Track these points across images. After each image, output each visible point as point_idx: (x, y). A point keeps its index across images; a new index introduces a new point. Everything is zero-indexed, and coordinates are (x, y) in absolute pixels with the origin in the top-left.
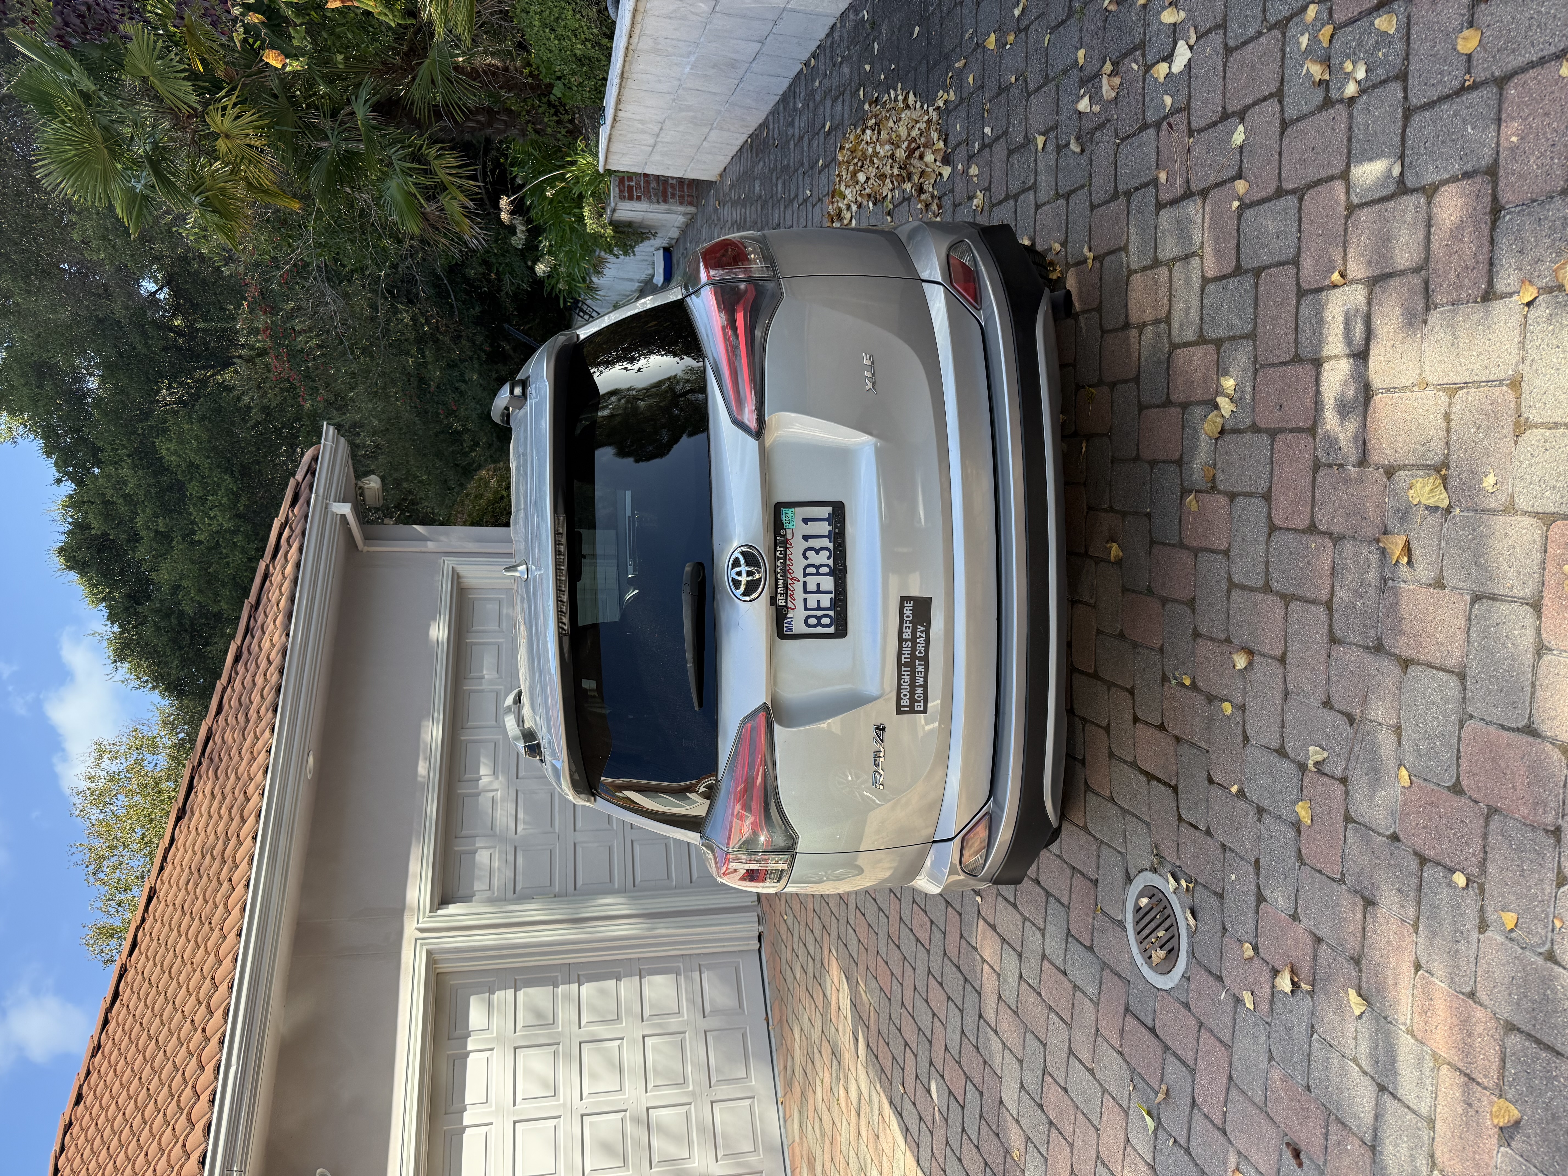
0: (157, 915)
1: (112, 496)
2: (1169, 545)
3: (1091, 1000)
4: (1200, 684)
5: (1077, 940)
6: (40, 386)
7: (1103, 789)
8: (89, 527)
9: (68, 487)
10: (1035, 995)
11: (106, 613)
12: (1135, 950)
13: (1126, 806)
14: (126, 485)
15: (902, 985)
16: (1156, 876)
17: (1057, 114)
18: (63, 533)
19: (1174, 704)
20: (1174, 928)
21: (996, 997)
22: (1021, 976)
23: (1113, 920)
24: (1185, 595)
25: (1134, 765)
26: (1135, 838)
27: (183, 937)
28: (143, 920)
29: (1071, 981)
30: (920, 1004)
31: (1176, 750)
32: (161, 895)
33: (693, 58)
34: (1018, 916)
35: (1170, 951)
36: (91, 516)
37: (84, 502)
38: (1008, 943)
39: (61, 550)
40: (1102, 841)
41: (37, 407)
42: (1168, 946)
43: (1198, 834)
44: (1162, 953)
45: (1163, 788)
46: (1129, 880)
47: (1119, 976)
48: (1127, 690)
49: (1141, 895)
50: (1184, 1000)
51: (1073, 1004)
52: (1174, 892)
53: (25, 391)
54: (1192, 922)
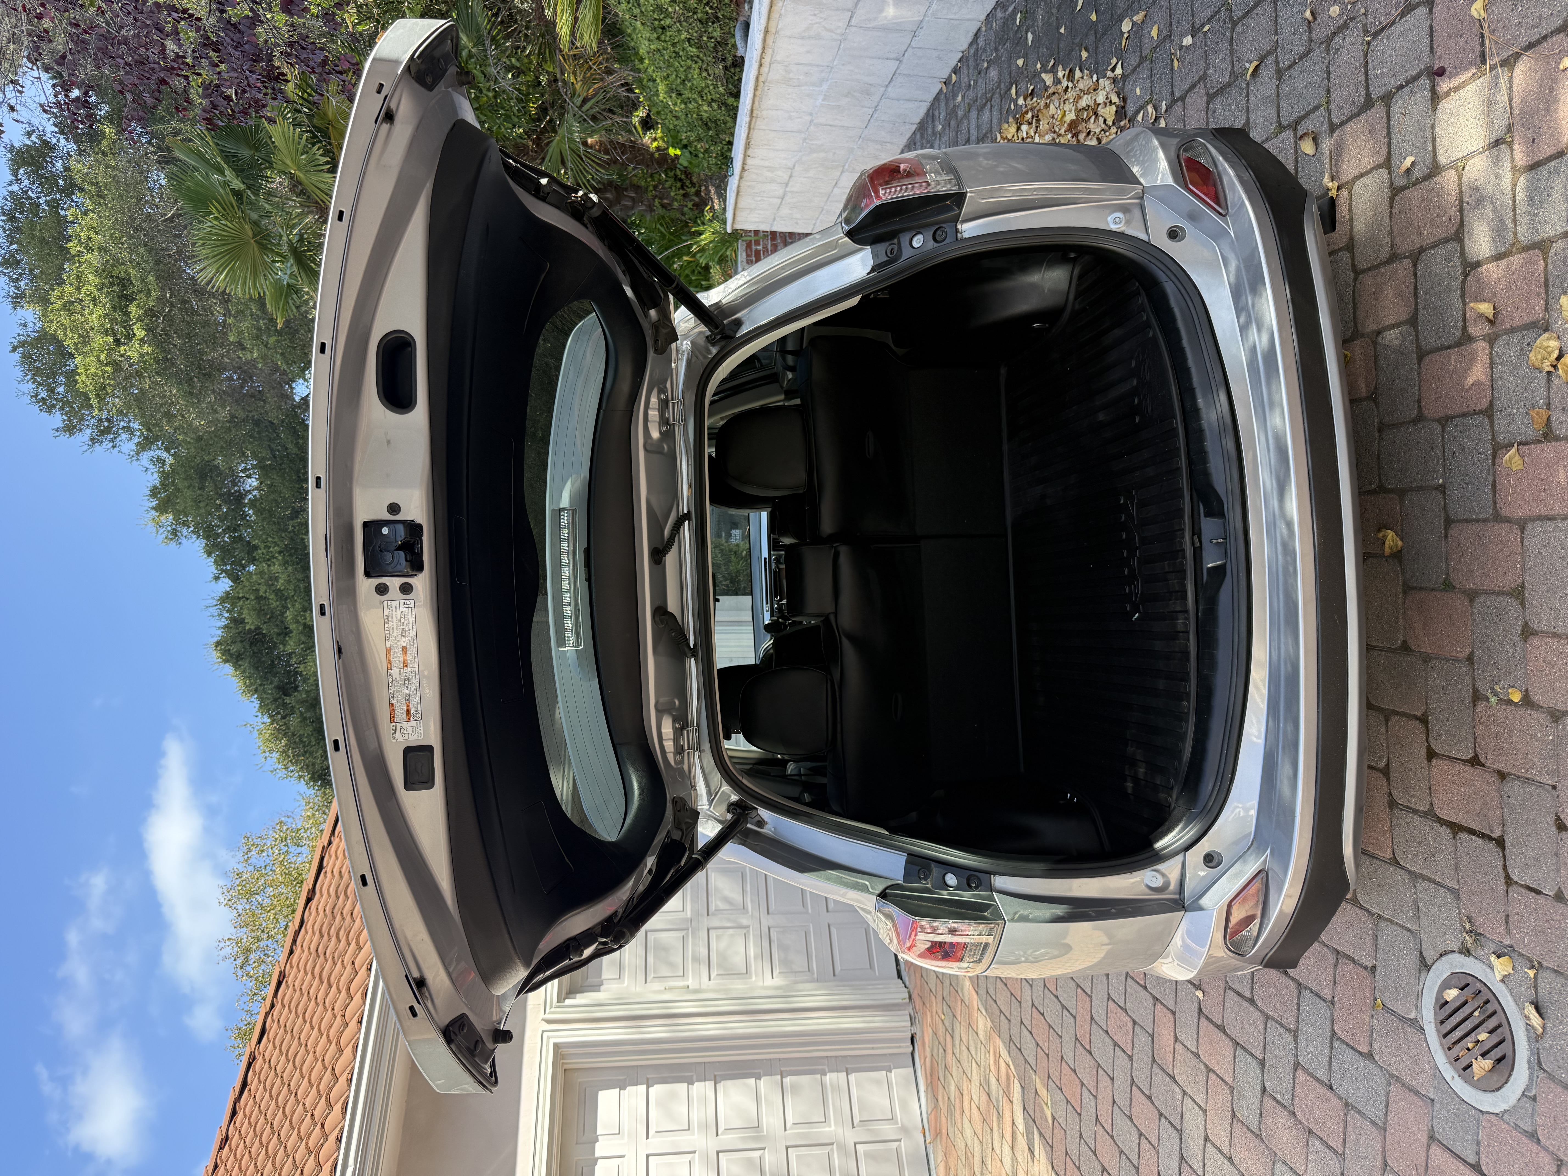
0: (285, 1000)
1: (266, 592)
2: (1477, 521)
3: (1373, 1123)
4: (1537, 698)
5: (1347, 1045)
6: (202, 488)
7: (1381, 849)
8: (242, 621)
9: (226, 584)
10: (1287, 1115)
11: (257, 704)
12: (1441, 1059)
13: (1418, 870)
14: (278, 581)
15: (1095, 1097)
16: (1470, 960)
17: (1276, 34)
18: (219, 628)
19: (1494, 729)
20: (1504, 1029)
21: (1229, 1115)
22: (1264, 1090)
23: (1402, 1019)
24: (1510, 582)
25: (1430, 814)
26: (1434, 911)
27: (308, 1024)
28: (272, 1006)
29: (1340, 1098)
30: (1121, 1122)
31: (1499, 790)
32: (290, 980)
33: (825, 87)
34: (1258, 1014)
35: (1499, 1061)
36: (245, 612)
37: (239, 599)
38: (1242, 1047)
39: (218, 644)
40: (1380, 917)
41: (199, 508)
42: (1497, 1053)
43: (1541, 900)
44: (1487, 1064)
45: (1480, 841)
46: (1425, 966)
47: (1417, 1093)
48: (1417, 718)
49: (1446, 985)
50: (1529, 1129)
51: (1345, 1128)
52: (1502, 981)
53: (188, 493)
54: (1536, 1020)
